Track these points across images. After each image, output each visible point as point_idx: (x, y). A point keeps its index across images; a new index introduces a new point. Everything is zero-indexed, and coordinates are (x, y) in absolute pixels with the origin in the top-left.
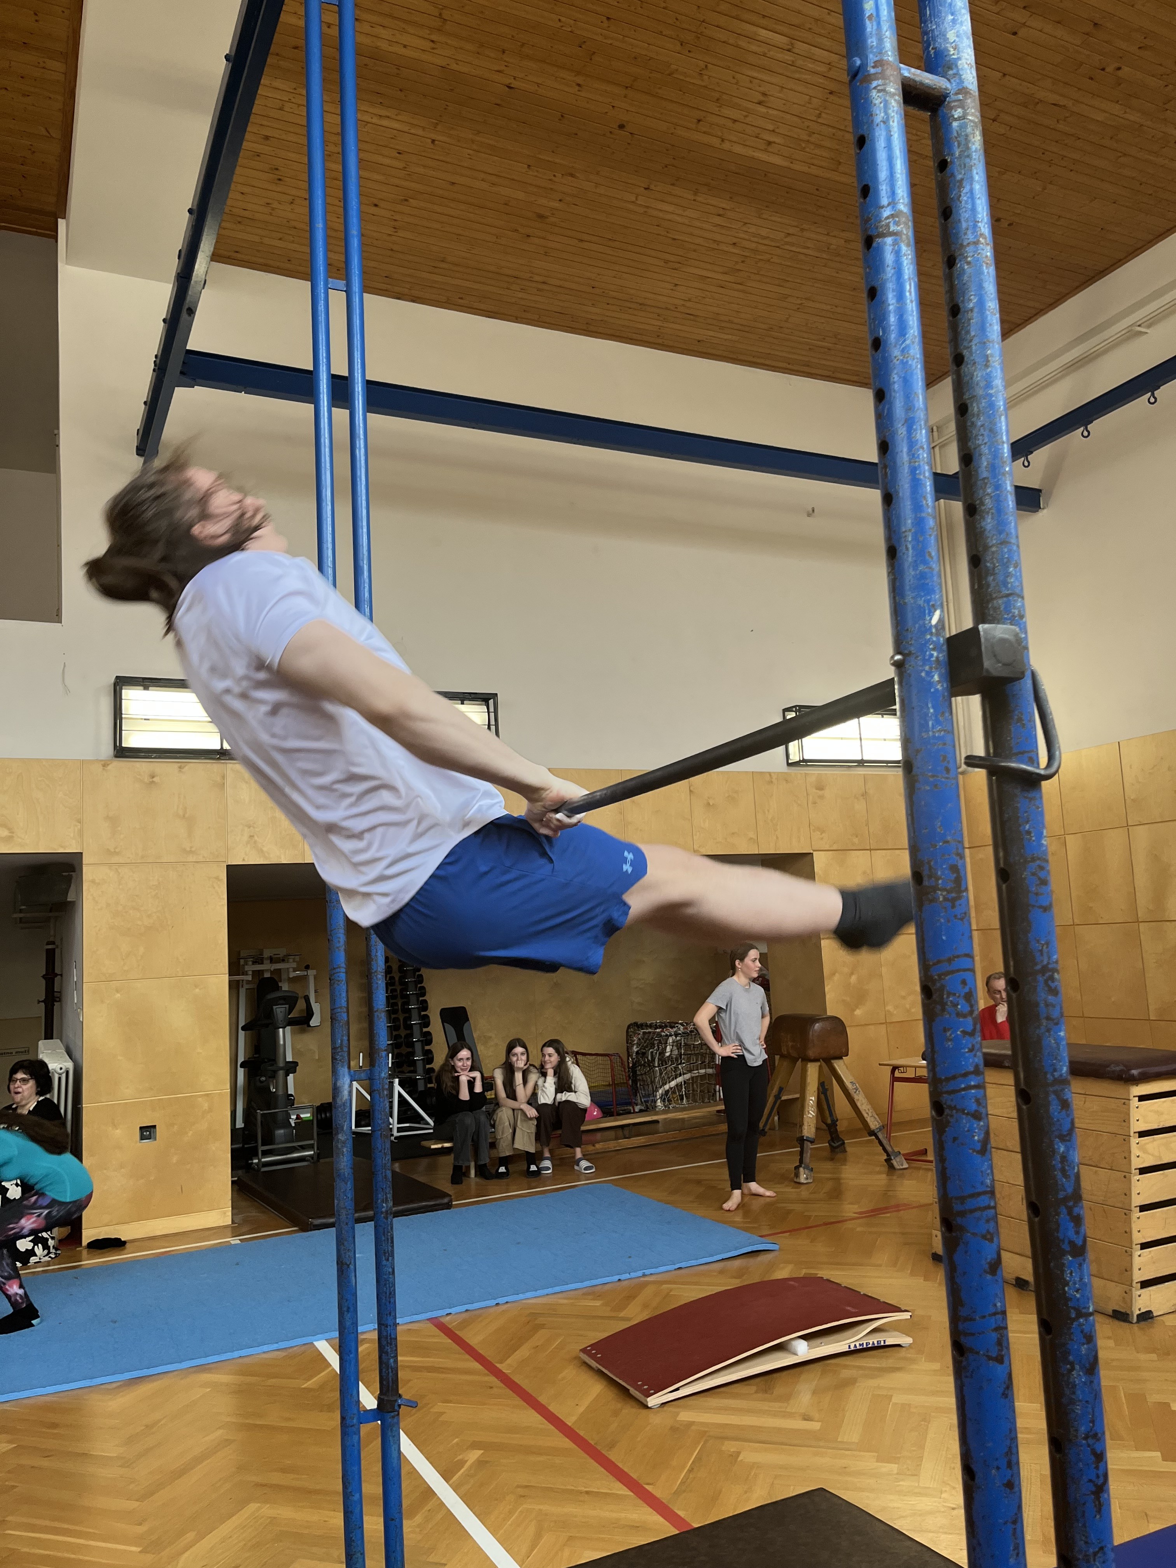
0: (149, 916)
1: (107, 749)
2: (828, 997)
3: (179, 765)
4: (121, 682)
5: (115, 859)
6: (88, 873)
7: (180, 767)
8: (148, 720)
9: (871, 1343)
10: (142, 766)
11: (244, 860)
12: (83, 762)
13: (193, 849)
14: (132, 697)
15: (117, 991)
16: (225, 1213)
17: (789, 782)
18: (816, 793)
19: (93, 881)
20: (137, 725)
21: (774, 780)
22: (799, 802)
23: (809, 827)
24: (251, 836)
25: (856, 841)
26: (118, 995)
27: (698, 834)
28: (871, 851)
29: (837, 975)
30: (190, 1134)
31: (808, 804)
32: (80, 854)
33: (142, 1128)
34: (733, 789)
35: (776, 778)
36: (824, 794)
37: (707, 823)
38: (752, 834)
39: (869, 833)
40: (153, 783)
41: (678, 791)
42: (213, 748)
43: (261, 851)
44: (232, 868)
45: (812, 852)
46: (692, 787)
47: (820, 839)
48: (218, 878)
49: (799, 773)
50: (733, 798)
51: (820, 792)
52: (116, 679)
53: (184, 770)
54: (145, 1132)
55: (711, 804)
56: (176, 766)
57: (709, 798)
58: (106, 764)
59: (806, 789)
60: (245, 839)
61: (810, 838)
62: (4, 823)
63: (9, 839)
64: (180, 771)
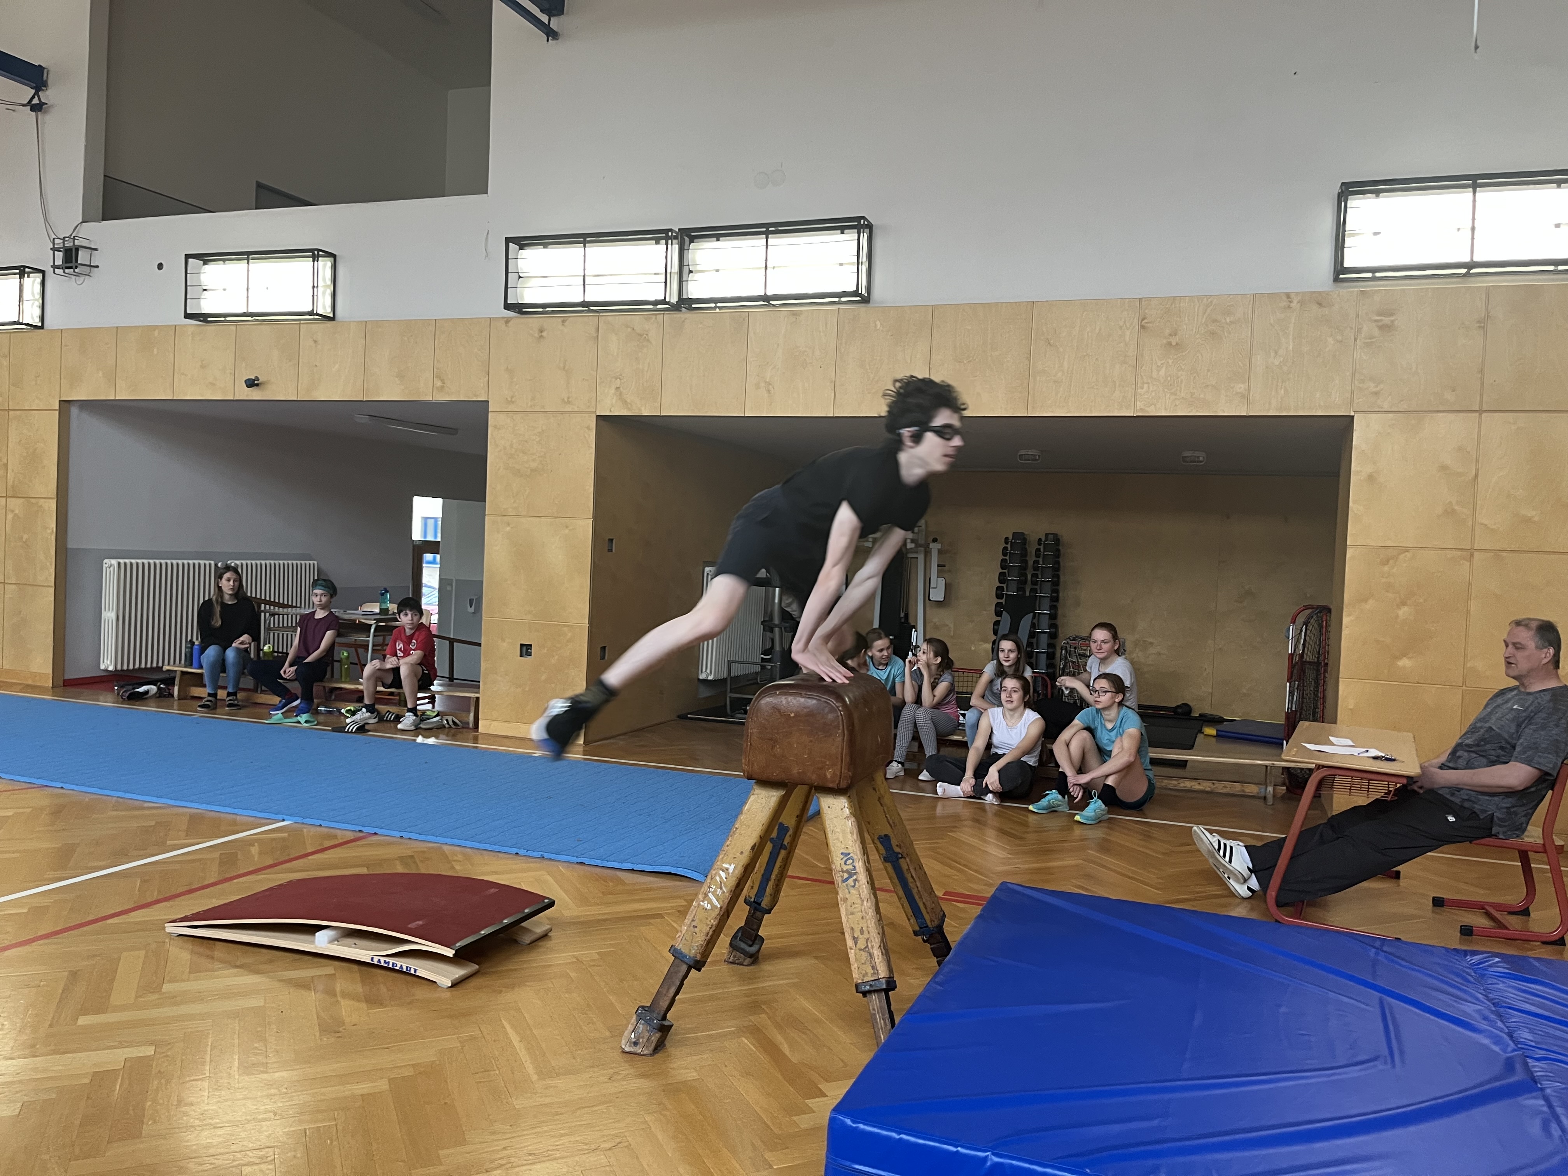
0: (534, 460)
1: (499, 304)
2: (1346, 630)
3: (562, 319)
5: (511, 408)
6: (493, 420)
7: (563, 322)
10: (533, 322)
11: (610, 411)
12: (490, 320)
13: (569, 400)
15: (509, 525)
17: (1324, 307)
18: (1376, 321)
19: (495, 427)
20: (532, 282)
21: (1294, 304)
22: (1339, 338)
23: (1353, 375)
24: (618, 388)
25: (1449, 396)
26: (508, 528)
27: (1146, 386)
28: (1480, 414)
29: (1371, 602)
30: (556, 657)
31: (1356, 339)
32: (488, 401)
33: (522, 645)
34: (1215, 321)
35: (1298, 302)
36: (1392, 321)
37: (1163, 372)
38: (1241, 387)
39: (1482, 384)
40: (541, 336)
41: (1121, 327)
42: (586, 300)
43: (625, 402)
44: (599, 418)
45: (1352, 414)
46: (1145, 321)
47: (1376, 394)
48: (588, 428)
49: (1345, 291)
50: (1213, 334)
51: (1387, 320)
52: (508, 240)
53: (566, 324)
54: (524, 649)
55: (1174, 344)
56: (560, 320)
57: (1170, 335)
58: (507, 321)
59: (1357, 316)
60: (613, 391)
61: (1352, 392)
62: (437, 375)
63: (441, 389)
64: (562, 325)
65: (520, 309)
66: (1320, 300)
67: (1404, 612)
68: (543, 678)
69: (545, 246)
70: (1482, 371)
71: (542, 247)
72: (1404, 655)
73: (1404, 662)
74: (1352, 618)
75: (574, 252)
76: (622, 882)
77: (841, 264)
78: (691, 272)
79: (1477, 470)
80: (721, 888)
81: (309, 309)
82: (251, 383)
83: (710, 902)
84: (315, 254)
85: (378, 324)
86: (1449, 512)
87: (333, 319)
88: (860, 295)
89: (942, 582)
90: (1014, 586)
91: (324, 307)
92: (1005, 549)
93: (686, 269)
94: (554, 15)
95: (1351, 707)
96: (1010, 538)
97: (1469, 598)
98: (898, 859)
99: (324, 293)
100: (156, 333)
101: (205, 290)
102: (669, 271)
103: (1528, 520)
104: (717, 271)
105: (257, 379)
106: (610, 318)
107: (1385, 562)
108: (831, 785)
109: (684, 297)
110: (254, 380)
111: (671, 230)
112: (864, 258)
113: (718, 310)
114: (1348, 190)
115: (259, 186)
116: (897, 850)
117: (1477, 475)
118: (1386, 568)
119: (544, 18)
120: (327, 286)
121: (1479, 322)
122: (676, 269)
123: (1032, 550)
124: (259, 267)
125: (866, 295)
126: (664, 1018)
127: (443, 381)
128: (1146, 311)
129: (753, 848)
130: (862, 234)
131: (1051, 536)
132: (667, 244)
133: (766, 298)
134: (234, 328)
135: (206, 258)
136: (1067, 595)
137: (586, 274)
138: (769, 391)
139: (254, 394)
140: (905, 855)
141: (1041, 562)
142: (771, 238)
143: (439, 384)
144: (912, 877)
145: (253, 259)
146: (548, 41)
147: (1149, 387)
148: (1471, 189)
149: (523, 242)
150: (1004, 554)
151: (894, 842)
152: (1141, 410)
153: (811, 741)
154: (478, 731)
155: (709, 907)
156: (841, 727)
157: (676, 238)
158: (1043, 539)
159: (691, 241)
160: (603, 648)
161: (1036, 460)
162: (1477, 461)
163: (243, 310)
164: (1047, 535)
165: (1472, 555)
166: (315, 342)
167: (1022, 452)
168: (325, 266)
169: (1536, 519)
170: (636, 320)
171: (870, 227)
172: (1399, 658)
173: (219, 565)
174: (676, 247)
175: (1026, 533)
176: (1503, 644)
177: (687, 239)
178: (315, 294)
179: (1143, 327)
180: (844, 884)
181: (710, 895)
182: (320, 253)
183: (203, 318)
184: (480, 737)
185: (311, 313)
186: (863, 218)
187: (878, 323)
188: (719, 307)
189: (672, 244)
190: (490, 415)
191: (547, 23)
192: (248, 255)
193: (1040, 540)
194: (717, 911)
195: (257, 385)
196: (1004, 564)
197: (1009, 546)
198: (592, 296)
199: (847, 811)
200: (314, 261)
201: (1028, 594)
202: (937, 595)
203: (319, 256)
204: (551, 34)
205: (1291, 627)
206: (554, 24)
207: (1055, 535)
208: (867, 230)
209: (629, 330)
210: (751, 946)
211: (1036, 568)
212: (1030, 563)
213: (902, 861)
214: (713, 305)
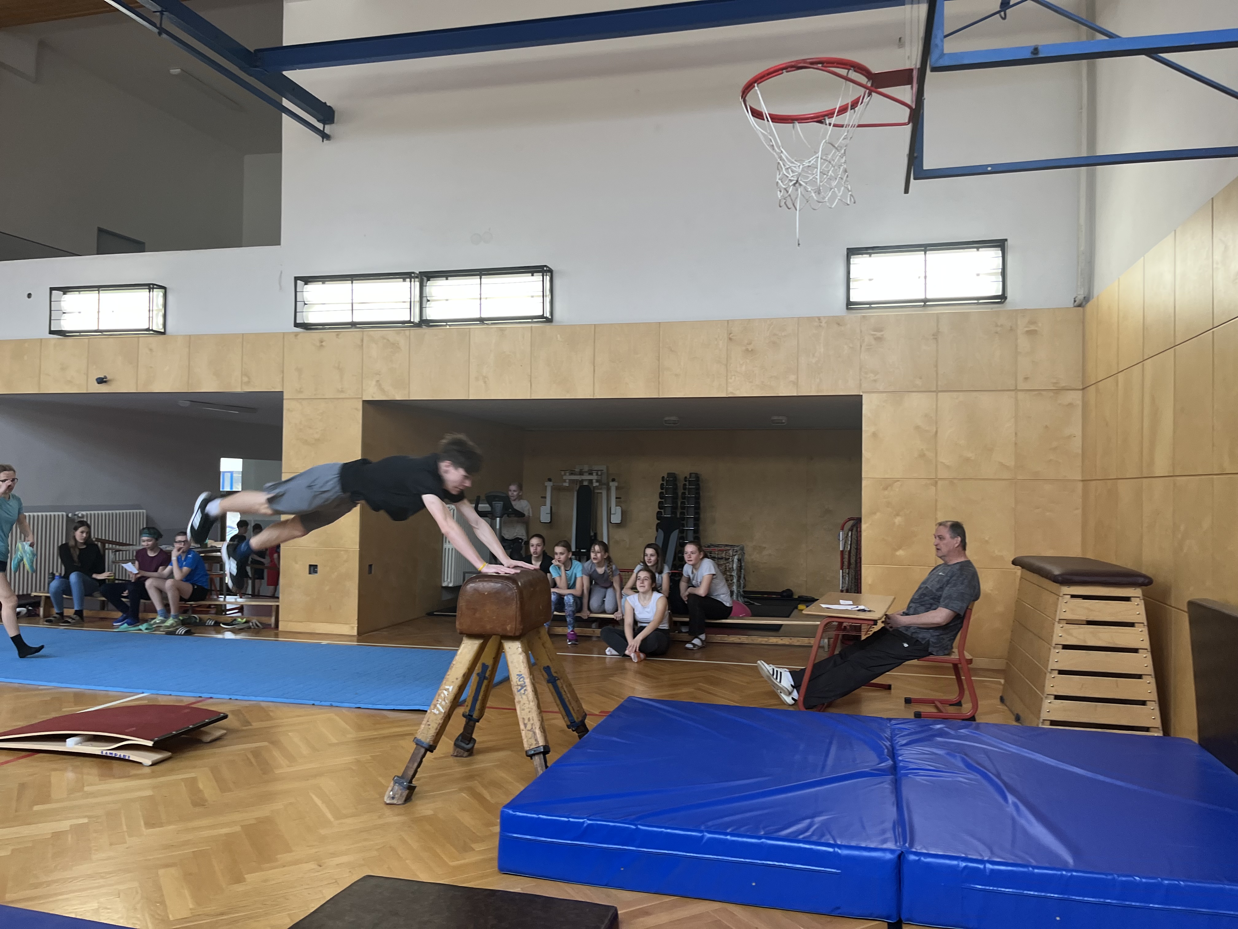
0: (318, 432)
3: (336, 333)
5: (300, 396)
6: (287, 404)
7: (338, 335)
11: (372, 397)
12: (283, 334)
13: (343, 390)
14: (307, 289)
16: (353, 627)
17: (841, 326)
18: (872, 335)
19: (288, 410)
20: (315, 308)
21: (823, 324)
22: (851, 345)
23: (860, 369)
24: (378, 381)
25: (918, 382)
27: (733, 377)
28: (937, 393)
29: (878, 514)
30: (336, 574)
31: (861, 346)
32: (282, 392)
33: (310, 566)
34: (775, 335)
35: (826, 323)
36: (882, 335)
37: (744, 368)
38: (793, 377)
39: (937, 374)
40: (322, 346)
41: (716, 339)
42: (354, 321)
43: (382, 390)
44: (365, 402)
45: (861, 394)
46: (731, 335)
47: (875, 381)
48: (357, 409)
49: (855, 316)
50: (774, 343)
51: (879, 334)
52: (297, 279)
53: (339, 337)
54: (312, 568)
55: (750, 350)
56: (334, 334)
57: (748, 344)
58: (296, 334)
59: (861, 332)
60: (374, 383)
61: (861, 380)
62: (245, 374)
63: (248, 383)
64: (337, 337)
65: (307, 327)
66: (838, 321)
67: (898, 520)
68: (327, 588)
69: (323, 283)
70: (936, 366)
71: (321, 283)
72: (900, 548)
73: (900, 553)
74: (867, 525)
75: (346, 286)
76: (385, 717)
77: (532, 297)
78: (428, 301)
79: (937, 428)
80: (445, 701)
81: (147, 327)
82: (101, 381)
83: (438, 710)
84: (150, 287)
85: (199, 337)
86: (922, 456)
87: (163, 333)
88: (546, 318)
89: (619, 509)
90: (669, 510)
91: (157, 324)
92: (662, 484)
93: (425, 300)
94: (328, 124)
95: (870, 583)
96: (666, 477)
97: (936, 510)
98: (555, 680)
99: (157, 315)
100: (26, 345)
101: (64, 313)
102: (412, 300)
103: (968, 460)
104: (447, 300)
105: (105, 377)
106: (371, 333)
107: (886, 489)
108: (510, 634)
109: (424, 318)
110: (103, 378)
111: (413, 273)
112: (548, 292)
113: (448, 327)
114: (852, 252)
115: (100, 230)
116: (555, 675)
117: (936, 432)
118: (886, 492)
119: (320, 126)
120: (159, 310)
121: (933, 335)
122: (417, 298)
123: (680, 485)
124: (107, 296)
125: (550, 317)
126: (411, 782)
127: (248, 377)
128: (732, 329)
129: (464, 675)
130: (545, 277)
131: (693, 475)
132: (411, 281)
133: (482, 320)
134: (87, 341)
135: (65, 290)
136: (706, 516)
137: (353, 302)
138: (485, 382)
139: (103, 389)
140: (560, 678)
141: (687, 494)
142: (484, 278)
143: (245, 379)
144: (565, 691)
145: (102, 290)
146: (323, 141)
147: (735, 378)
148: (923, 252)
149: (307, 280)
150: (662, 489)
151: (553, 670)
152: (732, 393)
153: (498, 608)
154: (278, 630)
155: (437, 712)
156: (515, 599)
157: (417, 277)
158: (688, 477)
159: (428, 280)
160: (370, 566)
161: (677, 424)
162: (936, 423)
163: (96, 328)
164: (691, 474)
165: (936, 482)
166: (151, 350)
167: (667, 419)
168: (158, 296)
169: (973, 458)
170: (390, 334)
171: (550, 271)
172: (896, 550)
173: (70, 515)
174: (417, 284)
175: (676, 473)
176: (934, 537)
177: (425, 279)
178: (151, 316)
179: (730, 339)
180: (519, 693)
181: (438, 706)
182: (155, 286)
183: (62, 333)
184: (280, 634)
185: (148, 330)
186: (546, 266)
187: (559, 336)
188: (449, 325)
189: (414, 282)
190: (285, 402)
191: (322, 129)
192: (99, 288)
193: (686, 478)
194: (442, 715)
195: (105, 382)
196: (661, 496)
197: (665, 483)
198: (358, 318)
199: (520, 650)
200: (150, 292)
201: (678, 516)
202: (616, 518)
203: (153, 288)
204: (325, 136)
205: (841, 533)
206: (328, 129)
207: (696, 474)
208: (549, 274)
209: (385, 341)
210: (468, 744)
211: (684, 498)
212: (680, 494)
213: (558, 682)
214: (445, 324)
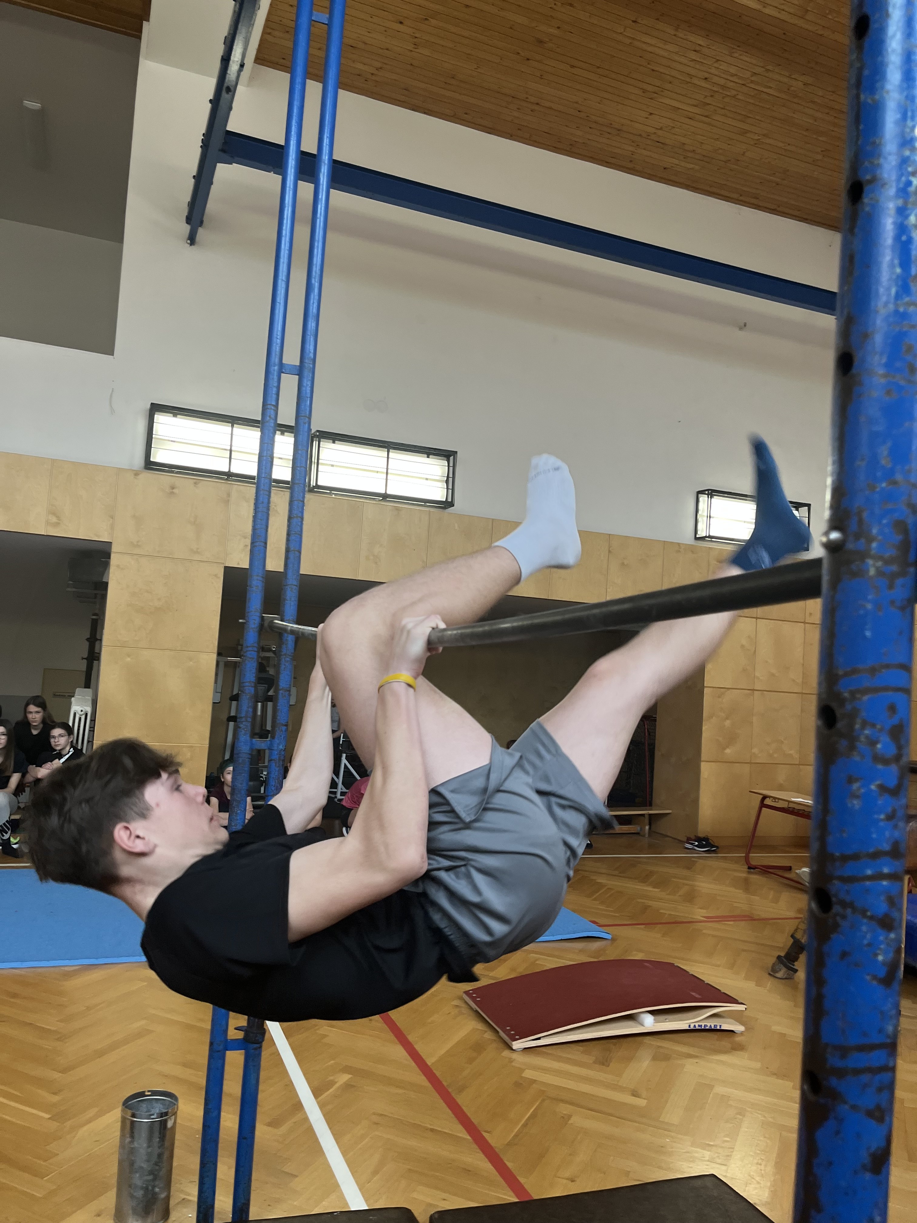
0: (159, 599)
1: (139, 461)
2: (704, 735)
3: (195, 481)
4: (156, 408)
5: (137, 551)
6: (115, 560)
7: (195, 483)
8: (174, 441)
9: (709, 1026)
10: (165, 479)
11: (238, 564)
12: (120, 470)
13: (199, 551)
14: (162, 420)
15: (129, 656)
17: (694, 555)
18: (716, 564)
19: (118, 566)
21: (682, 550)
24: (246, 546)
26: (129, 659)
27: (611, 587)
28: (755, 620)
29: (714, 718)
32: (110, 543)
34: (646, 554)
35: (681, 547)
37: (620, 580)
40: (172, 493)
41: (599, 550)
42: (229, 471)
44: (228, 569)
46: (611, 548)
48: (216, 576)
50: (645, 561)
52: (152, 405)
53: (198, 485)
55: (625, 564)
56: (192, 481)
57: (624, 559)
59: (708, 561)
62: (53, 512)
63: (56, 525)
64: (195, 486)
65: (150, 465)
66: (690, 548)
69: (175, 415)
71: (172, 415)
72: (727, 747)
73: (728, 751)
75: (224, 429)
79: (755, 648)
86: (745, 670)
103: (773, 675)
106: (242, 488)
107: (720, 696)
113: (333, 496)
114: (700, 492)
117: (755, 651)
118: (720, 699)
127: (58, 518)
128: (612, 542)
133: (385, 497)
137: (233, 449)
138: (376, 563)
142: (392, 452)
143: (53, 520)
147: (613, 588)
162: (755, 644)
165: (753, 693)
169: (777, 674)
172: (725, 749)
179: (610, 552)
186: (450, 451)
187: (456, 525)
188: (333, 493)
190: (113, 556)
